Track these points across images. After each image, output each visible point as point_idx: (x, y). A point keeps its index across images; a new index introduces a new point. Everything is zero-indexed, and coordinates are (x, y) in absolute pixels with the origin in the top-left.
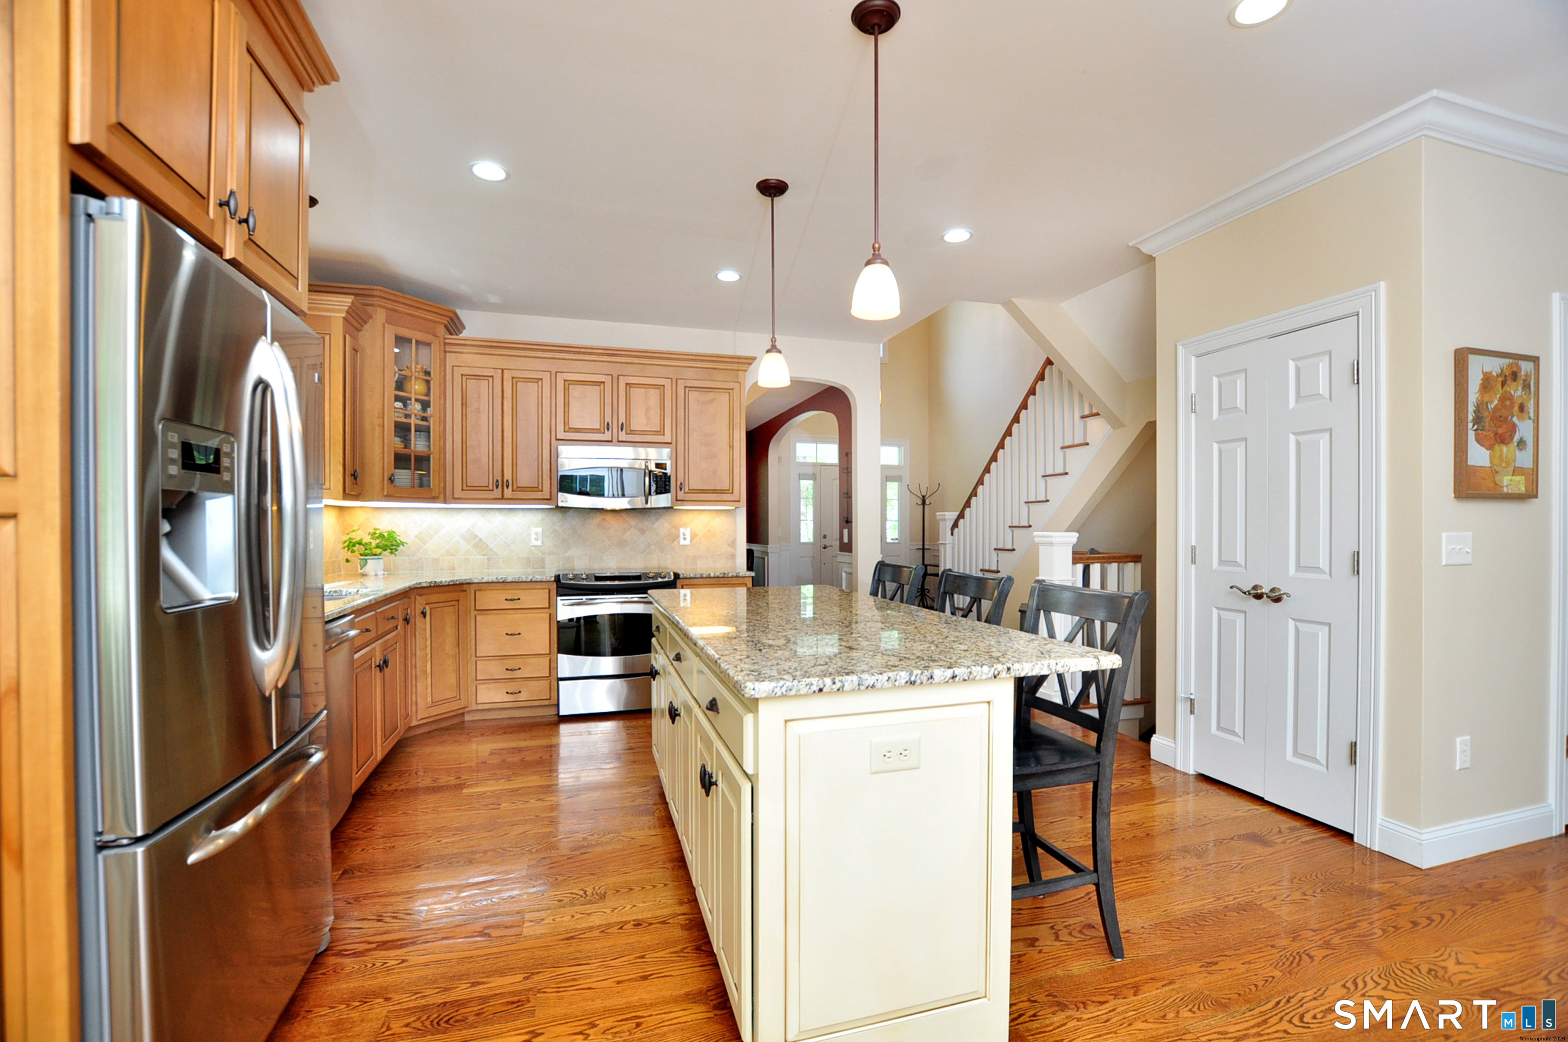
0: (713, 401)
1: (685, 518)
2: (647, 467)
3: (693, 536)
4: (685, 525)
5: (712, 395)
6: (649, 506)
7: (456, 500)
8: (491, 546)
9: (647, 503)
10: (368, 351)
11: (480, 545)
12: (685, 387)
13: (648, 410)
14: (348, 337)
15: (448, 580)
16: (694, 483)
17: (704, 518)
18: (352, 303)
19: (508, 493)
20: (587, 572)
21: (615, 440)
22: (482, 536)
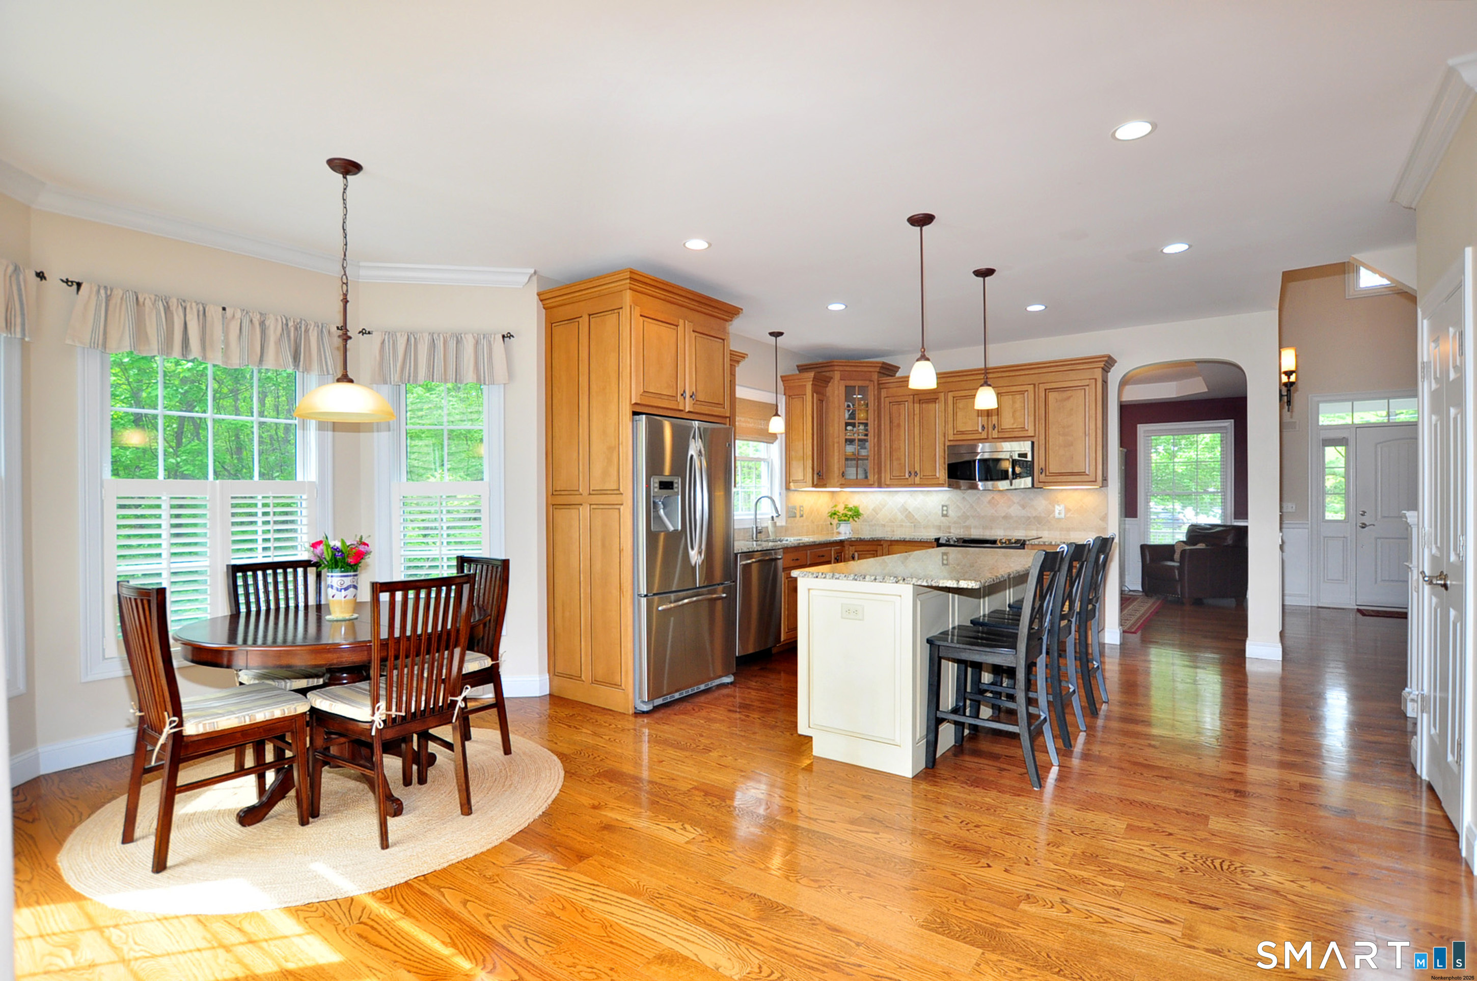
0: (1069, 398)
1: (1060, 496)
2: (1011, 457)
3: (1067, 510)
4: (1058, 503)
5: (1068, 394)
6: (1013, 487)
7: (888, 486)
8: (916, 517)
9: (1011, 485)
10: (831, 398)
11: (909, 516)
12: (1046, 390)
13: (1014, 412)
14: (815, 395)
15: (869, 537)
16: (1053, 468)
17: (1077, 496)
18: (815, 375)
19: (917, 480)
20: (958, 537)
21: (990, 437)
22: (910, 510)
